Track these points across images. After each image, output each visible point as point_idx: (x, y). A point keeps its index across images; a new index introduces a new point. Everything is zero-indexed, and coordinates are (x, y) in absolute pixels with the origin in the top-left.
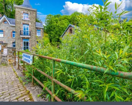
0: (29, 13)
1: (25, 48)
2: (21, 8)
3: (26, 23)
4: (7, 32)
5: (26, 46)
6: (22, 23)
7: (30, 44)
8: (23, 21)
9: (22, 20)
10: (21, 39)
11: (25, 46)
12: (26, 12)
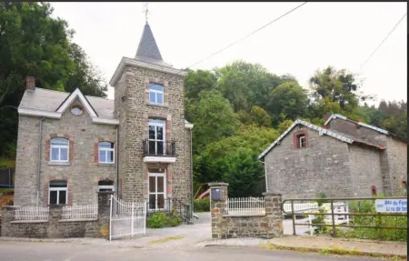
0: (166, 83)
1: (152, 199)
2: (143, 68)
3: (158, 113)
4: (82, 143)
5: (156, 193)
6: (146, 116)
7: (171, 186)
8: (150, 110)
9: (148, 105)
10: (145, 167)
11: (154, 191)
12: (157, 80)
